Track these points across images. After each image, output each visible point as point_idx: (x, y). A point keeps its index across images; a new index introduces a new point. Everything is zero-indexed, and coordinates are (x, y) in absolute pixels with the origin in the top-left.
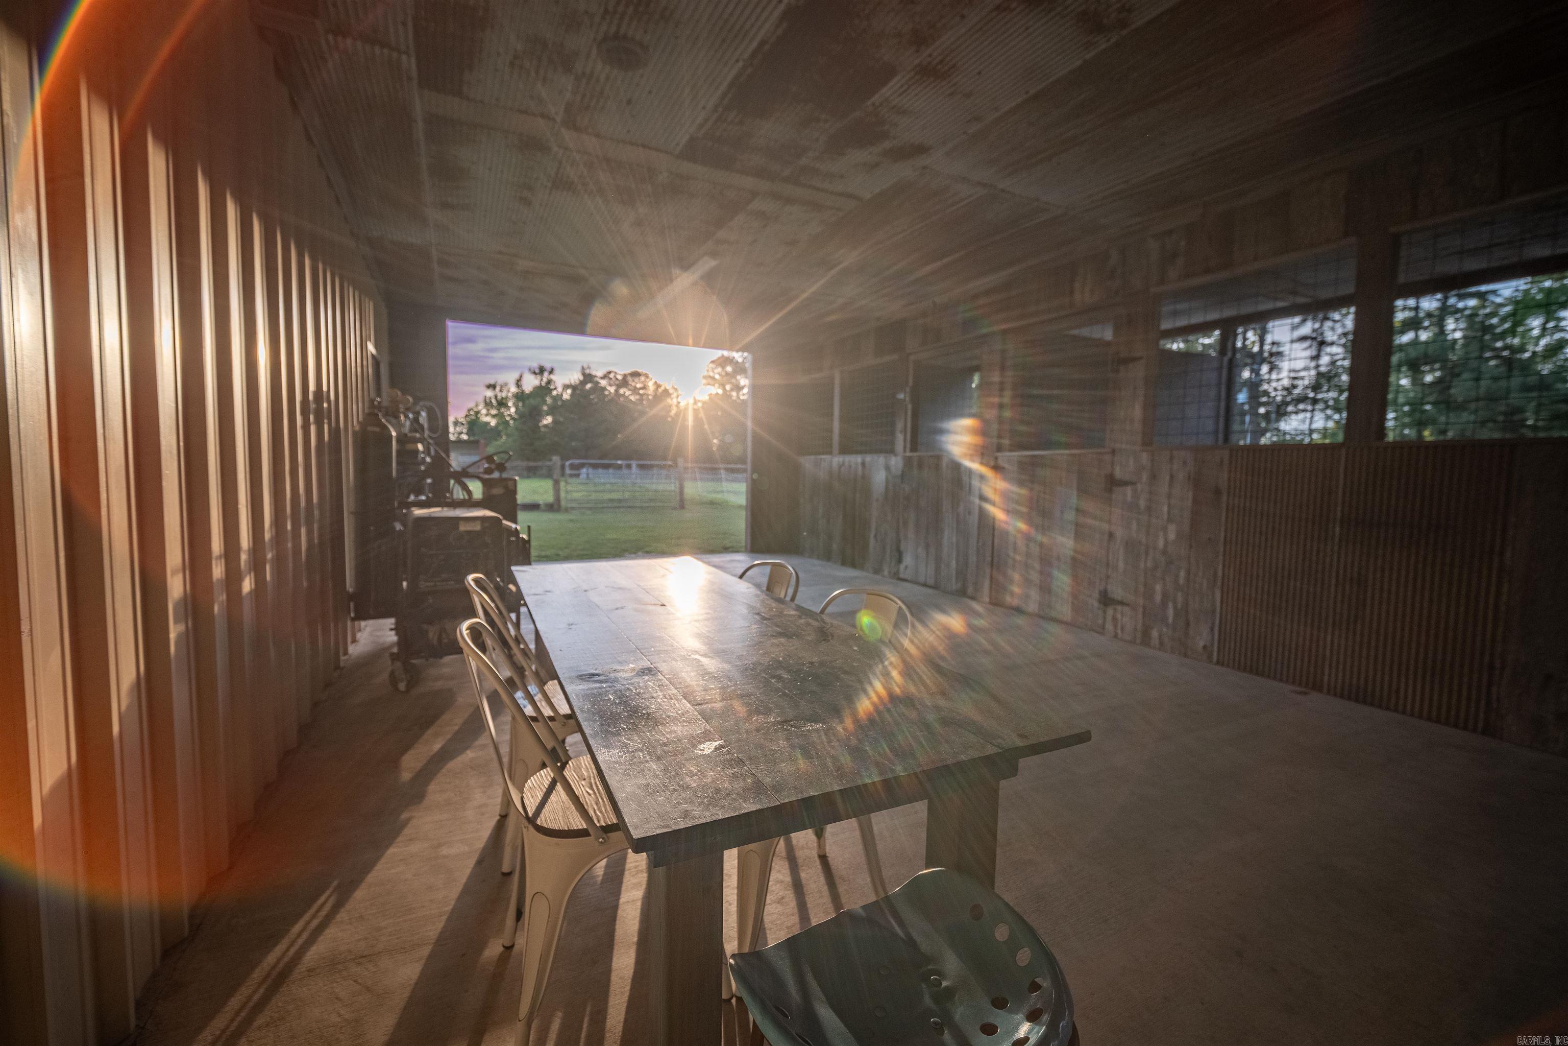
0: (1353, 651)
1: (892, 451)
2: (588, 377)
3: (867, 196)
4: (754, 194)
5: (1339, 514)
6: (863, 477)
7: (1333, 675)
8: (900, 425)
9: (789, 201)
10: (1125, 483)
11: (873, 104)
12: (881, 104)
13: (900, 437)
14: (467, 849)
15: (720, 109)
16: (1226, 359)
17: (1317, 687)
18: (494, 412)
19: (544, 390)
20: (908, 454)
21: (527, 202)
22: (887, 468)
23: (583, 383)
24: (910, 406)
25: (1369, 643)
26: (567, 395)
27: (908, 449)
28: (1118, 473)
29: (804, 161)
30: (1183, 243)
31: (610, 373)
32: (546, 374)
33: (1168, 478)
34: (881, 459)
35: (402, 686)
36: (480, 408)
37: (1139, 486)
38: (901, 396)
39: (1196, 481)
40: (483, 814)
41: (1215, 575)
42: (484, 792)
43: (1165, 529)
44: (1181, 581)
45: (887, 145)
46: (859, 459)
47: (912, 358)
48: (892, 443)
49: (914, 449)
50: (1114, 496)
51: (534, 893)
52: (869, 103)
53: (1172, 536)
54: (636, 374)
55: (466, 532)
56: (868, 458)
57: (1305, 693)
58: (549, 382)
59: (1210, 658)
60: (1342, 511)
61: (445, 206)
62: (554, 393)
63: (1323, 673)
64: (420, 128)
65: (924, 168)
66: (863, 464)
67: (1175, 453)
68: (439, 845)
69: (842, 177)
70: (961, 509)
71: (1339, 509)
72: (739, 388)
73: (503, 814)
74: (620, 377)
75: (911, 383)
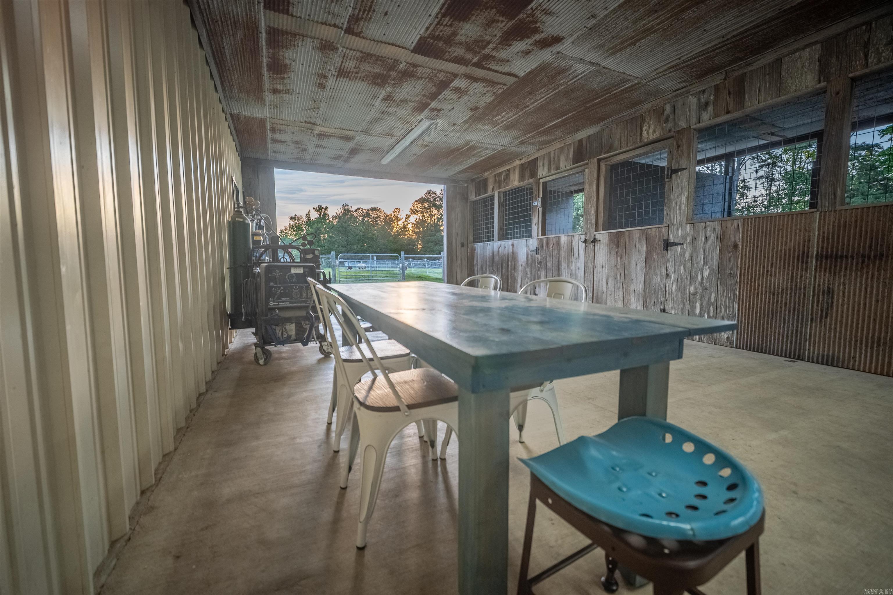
0: (825, 334)
1: (530, 236)
2: (346, 210)
3: (522, 74)
4: (455, 76)
5: (815, 253)
6: (513, 253)
7: (811, 350)
8: (535, 220)
9: (475, 79)
10: (677, 244)
11: (532, 8)
12: (536, 9)
13: (535, 228)
14: (311, 439)
15: (440, 16)
16: (728, 177)
17: (800, 358)
18: (295, 233)
19: (323, 218)
20: (540, 237)
21: (322, 86)
22: (527, 246)
23: (344, 215)
24: (541, 209)
25: (835, 329)
26: (335, 222)
27: (540, 234)
28: (672, 239)
29: (487, 51)
30: (712, 97)
31: (359, 209)
32: (323, 210)
33: (703, 239)
34: (523, 241)
35: (261, 362)
36: (288, 231)
37: (685, 245)
38: (535, 203)
39: (722, 239)
40: (317, 423)
41: (734, 295)
42: (316, 412)
43: (702, 270)
44: (713, 299)
45: (537, 37)
46: (510, 242)
47: (542, 181)
48: (530, 231)
49: (543, 234)
50: (669, 252)
51: (366, 445)
52: (529, 7)
53: (706, 272)
54: (373, 209)
55: (295, 273)
56: (516, 241)
57: (794, 362)
58: (325, 215)
59: (731, 343)
60: (817, 251)
61: (275, 91)
62: (328, 221)
63: (805, 350)
64: (263, 36)
65: (558, 53)
66: (513, 245)
67: (708, 223)
68: (294, 438)
69: (508, 61)
70: (573, 267)
71: (815, 249)
72: (432, 216)
73: (329, 422)
74: (365, 211)
75: (541, 196)
